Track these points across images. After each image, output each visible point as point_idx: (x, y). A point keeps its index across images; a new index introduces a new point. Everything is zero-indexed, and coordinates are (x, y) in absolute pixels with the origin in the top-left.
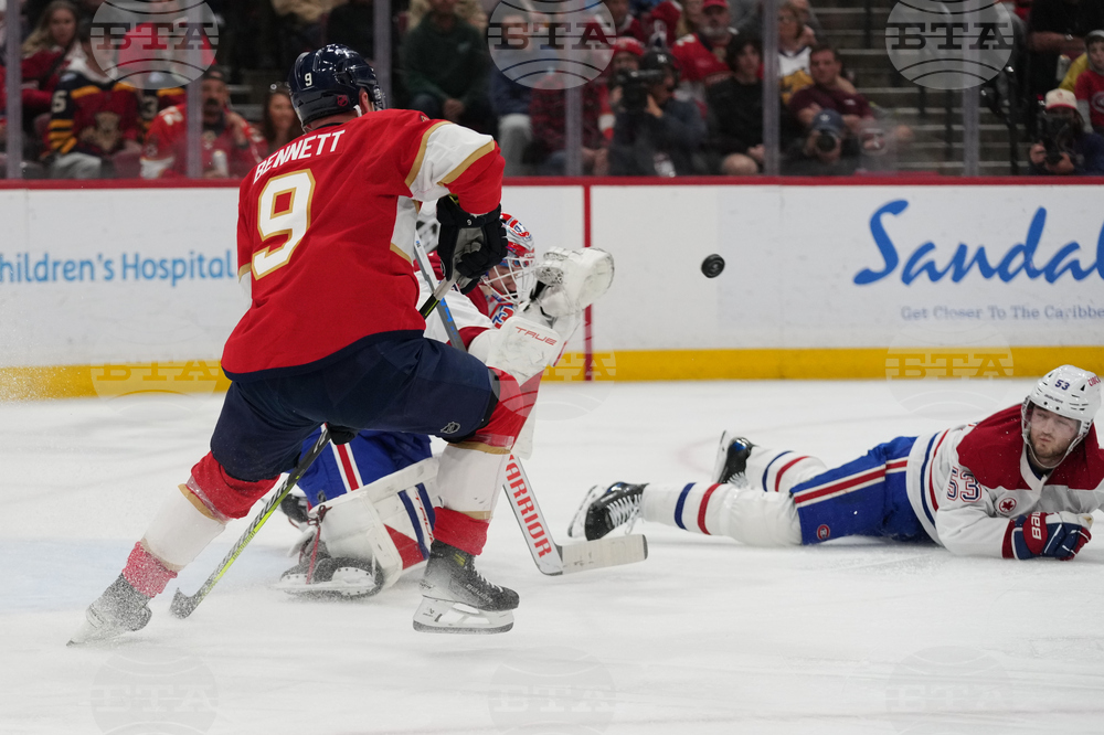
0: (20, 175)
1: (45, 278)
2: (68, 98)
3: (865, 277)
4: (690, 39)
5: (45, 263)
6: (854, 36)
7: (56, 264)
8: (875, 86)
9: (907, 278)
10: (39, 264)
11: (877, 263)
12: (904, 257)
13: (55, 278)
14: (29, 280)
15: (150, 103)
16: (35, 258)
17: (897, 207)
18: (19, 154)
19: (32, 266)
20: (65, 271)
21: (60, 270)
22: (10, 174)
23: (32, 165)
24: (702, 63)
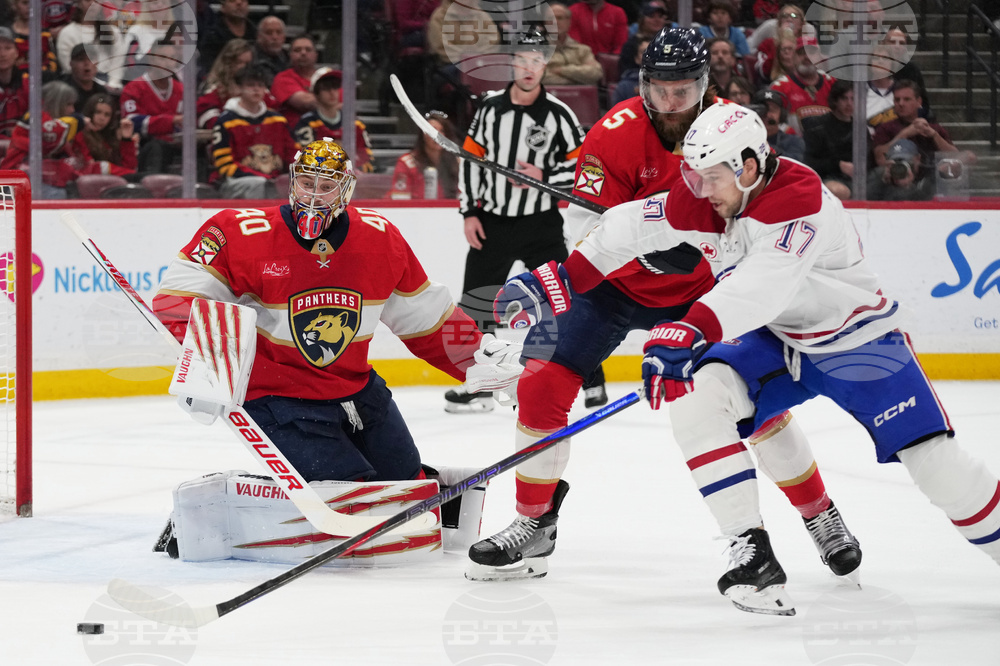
0: (194, 195)
2: (223, 131)
3: (942, 291)
4: (785, 79)
6: (933, 76)
8: (951, 121)
9: (979, 292)
11: (953, 279)
12: (976, 272)
15: (306, 132)
17: (971, 229)
18: (194, 176)
22: (186, 195)
23: (204, 186)
24: (797, 98)
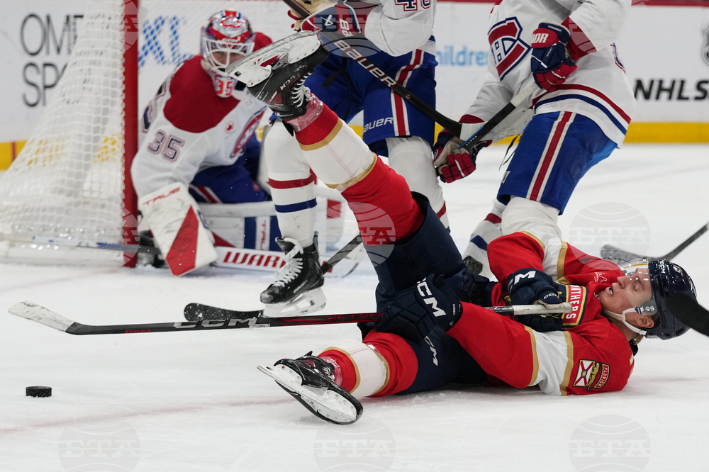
1: (463, 64)
5: (463, 53)
7: (471, 54)
10: (460, 53)
13: (470, 63)
14: (452, 64)
16: (458, 49)
19: (455, 54)
20: (478, 59)
21: (474, 58)
